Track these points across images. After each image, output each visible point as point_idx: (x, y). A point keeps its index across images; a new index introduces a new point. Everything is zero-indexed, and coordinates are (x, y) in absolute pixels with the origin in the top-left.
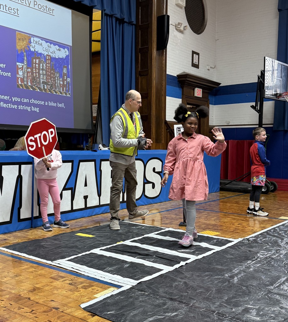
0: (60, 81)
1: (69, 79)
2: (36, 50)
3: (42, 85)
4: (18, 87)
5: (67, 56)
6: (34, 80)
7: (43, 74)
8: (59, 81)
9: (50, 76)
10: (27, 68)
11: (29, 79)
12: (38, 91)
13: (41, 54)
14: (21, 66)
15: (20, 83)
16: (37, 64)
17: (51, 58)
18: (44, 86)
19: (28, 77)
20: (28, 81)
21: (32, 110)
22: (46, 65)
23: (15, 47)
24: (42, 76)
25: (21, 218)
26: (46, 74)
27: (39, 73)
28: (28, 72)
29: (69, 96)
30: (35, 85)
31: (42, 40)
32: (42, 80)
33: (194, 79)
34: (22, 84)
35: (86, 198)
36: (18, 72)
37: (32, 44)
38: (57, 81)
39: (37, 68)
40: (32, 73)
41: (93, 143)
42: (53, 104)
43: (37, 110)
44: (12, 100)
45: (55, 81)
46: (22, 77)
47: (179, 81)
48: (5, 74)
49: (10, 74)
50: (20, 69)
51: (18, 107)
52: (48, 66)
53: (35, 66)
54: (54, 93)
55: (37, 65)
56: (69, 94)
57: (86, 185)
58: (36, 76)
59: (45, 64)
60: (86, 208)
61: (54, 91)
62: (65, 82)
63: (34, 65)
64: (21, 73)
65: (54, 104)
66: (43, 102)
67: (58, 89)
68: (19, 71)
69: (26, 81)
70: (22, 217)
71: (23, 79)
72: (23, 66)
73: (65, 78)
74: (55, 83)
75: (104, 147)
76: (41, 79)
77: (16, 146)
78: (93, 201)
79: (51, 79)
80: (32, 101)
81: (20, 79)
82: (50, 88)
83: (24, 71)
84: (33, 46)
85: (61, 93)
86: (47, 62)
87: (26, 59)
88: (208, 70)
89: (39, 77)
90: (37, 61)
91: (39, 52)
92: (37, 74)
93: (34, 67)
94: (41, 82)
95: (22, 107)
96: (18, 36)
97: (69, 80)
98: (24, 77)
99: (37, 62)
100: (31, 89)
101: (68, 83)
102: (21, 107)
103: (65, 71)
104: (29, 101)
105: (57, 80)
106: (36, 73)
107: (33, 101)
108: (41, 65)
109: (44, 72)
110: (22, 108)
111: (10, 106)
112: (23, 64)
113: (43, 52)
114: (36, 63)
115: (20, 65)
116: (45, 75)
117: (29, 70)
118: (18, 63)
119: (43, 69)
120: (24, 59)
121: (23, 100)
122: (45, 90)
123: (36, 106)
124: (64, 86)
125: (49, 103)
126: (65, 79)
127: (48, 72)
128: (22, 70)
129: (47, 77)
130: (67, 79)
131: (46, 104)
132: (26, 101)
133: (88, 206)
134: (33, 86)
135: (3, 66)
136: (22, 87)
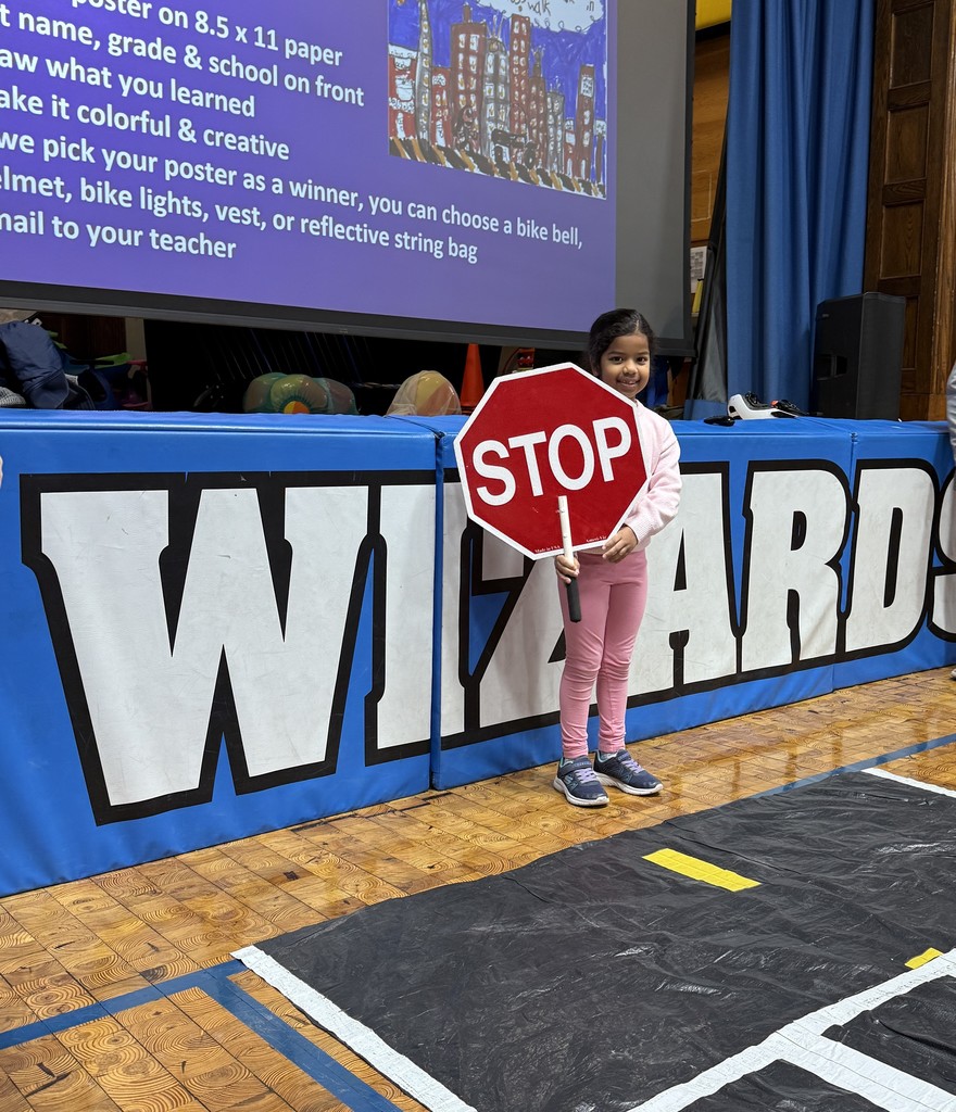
0: (565, 132)
1: (602, 123)
3: (492, 146)
4: (395, 151)
5: (597, 26)
6: (461, 122)
7: (496, 100)
8: (559, 132)
9: (526, 109)
10: (434, 72)
11: (438, 119)
12: (476, 171)
13: (489, 11)
14: (408, 63)
15: (401, 135)
16: (473, 53)
17: (531, 29)
18: (498, 151)
19: (433, 108)
20: (434, 127)
21: (451, 253)
22: (510, 60)
24: (491, 106)
25: (379, 748)
26: (509, 101)
27: (479, 92)
28: (435, 90)
29: (600, 196)
30: (463, 144)
32: (492, 125)
34: (411, 138)
35: (679, 640)
36: (394, 87)
38: (551, 130)
39: (474, 70)
40: (453, 91)
41: (688, 397)
42: (534, 231)
43: (469, 253)
44: (368, 207)
45: (545, 129)
46: (409, 107)
48: (342, 94)
49: (360, 93)
50: (403, 72)
51: (392, 241)
52: (519, 66)
53: (466, 62)
54: (541, 184)
55: (473, 60)
56: (602, 188)
57: (680, 584)
58: (469, 105)
59: (506, 54)
60: (680, 688)
61: (541, 172)
62: (587, 135)
63: (461, 57)
64: (404, 91)
65: (538, 231)
66: (495, 222)
67: (555, 166)
68: (398, 82)
69: (427, 126)
70: (383, 742)
71: (415, 118)
72: (414, 61)
73: (584, 117)
74: (547, 139)
76: (490, 119)
78: (709, 660)
79: (527, 122)
80: (449, 217)
81: (400, 116)
82: (525, 160)
83: (420, 83)
85: (567, 183)
86: (515, 49)
87: (425, 30)
89: (481, 112)
90: (474, 39)
92: (473, 98)
93: (461, 67)
94: (490, 132)
95: (409, 241)
97: (601, 126)
98: (418, 110)
99: (474, 47)
100: (448, 165)
101: (596, 141)
102: (403, 240)
103: (586, 87)
104: (439, 216)
105: (555, 126)
106: (467, 93)
107: (453, 215)
108: (490, 59)
109: (501, 88)
110: (410, 244)
111: (362, 234)
112: (414, 54)
114: (467, 52)
115: (401, 54)
116: (505, 102)
117: (440, 79)
118: (392, 49)
119: (495, 79)
120: (419, 31)
121: (414, 210)
122: (504, 168)
123: (464, 235)
124: (579, 152)
125: (519, 225)
126: (587, 122)
127: (519, 89)
128: (412, 77)
129: (511, 115)
130: (591, 123)
131: (508, 229)
132: (424, 212)
133: (689, 678)
134: (456, 151)
135: (330, 56)
136: (411, 153)
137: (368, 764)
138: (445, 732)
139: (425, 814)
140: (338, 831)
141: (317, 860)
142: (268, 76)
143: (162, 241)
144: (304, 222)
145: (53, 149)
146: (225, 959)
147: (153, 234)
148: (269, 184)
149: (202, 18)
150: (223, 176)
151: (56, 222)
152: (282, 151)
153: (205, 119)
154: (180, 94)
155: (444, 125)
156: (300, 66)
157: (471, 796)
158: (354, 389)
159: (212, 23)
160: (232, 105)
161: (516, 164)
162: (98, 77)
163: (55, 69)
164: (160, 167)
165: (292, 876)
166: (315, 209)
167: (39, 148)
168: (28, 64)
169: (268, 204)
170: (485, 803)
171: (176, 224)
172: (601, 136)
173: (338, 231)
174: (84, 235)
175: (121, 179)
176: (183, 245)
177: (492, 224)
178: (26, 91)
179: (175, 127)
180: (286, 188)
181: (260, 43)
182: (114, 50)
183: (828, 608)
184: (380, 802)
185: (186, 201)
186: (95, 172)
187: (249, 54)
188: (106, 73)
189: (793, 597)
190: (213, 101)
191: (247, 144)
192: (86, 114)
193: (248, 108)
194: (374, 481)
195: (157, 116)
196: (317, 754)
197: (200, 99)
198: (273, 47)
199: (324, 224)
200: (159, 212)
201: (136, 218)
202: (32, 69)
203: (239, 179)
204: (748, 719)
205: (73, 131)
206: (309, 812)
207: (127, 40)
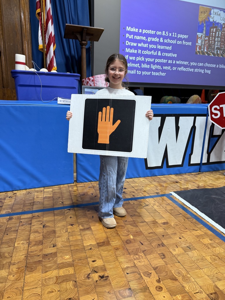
2: (215, 20)
3: (216, 50)
4: (196, 53)
6: (210, 46)
7: (218, 41)
9: (224, 42)
10: (205, 37)
11: (205, 46)
12: (212, 56)
13: (218, 23)
14: (201, 36)
15: (198, 50)
16: (214, 32)
18: (217, 51)
19: (205, 44)
20: (205, 48)
21: (205, 72)
22: (221, 33)
23: (198, 19)
24: (217, 42)
25: (191, 163)
26: (221, 41)
27: (214, 40)
28: (205, 41)
30: (210, 51)
31: (221, 11)
34: (200, 50)
36: (197, 41)
37: (212, 15)
39: (214, 36)
40: (209, 40)
42: (223, 66)
43: (209, 72)
44: (190, 64)
46: (200, 45)
48: (188, 43)
49: (191, 43)
50: (199, 38)
51: (194, 70)
52: (223, 34)
53: (212, 34)
55: (214, 34)
58: (212, 43)
59: (221, 32)
63: (211, 33)
64: (199, 41)
68: (198, 40)
69: (203, 48)
72: (202, 36)
76: (216, 45)
79: (224, 45)
80: (206, 65)
81: (198, 46)
82: (223, 52)
83: (203, 40)
84: (213, 17)
86: (223, 30)
87: (205, 29)
89: (214, 44)
90: (214, 29)
91: (217, 22)
92: (213, 41)
93: (211, 35)
94: (216, 48)
96: (201, 9)
98: (202, 45)
99: (214, 31)
100: (207, 55)
102: (196, 70)
106: (212, 40)
107: (207, 65)
108: (217, 33)
109: (219, 39)
111: (189, 70)
112: (202, 34)
113: (220, 22)
114: (213, 32)
115: (199, 34)
116: (219, 41)
117: (207, 38)
119: (218, 37)
120: (203, 30)
121: (199, 64)
122: (218, 54)
123: (208, 68)
125: (220, 66)
127: (223, 38)
128: (201, 39)
129: (221, 44)
131: (217, 67)
132: (201, 64)
134: (209, 52)
135: (186, 37)
136: (199, 53)
137: (189, 166)
138: (203, 162)
139: (199, 176)
140: (183, 176)
141: (181, 180)
142: (174, 42)
143: (154, 74)
144: (178, 68)
145: (138, 59)
146: (168, 193)
147: (152, 72)
148: (173, 62)
149: (164, 32)
150: (165, 61)
151: (137, 71)
152: (175, 55)
153: (163, 51)
154: (159, 47)
155: (207, 47)
156: (180, 39)
157: (207, 174)
158: (180, 99)
159: (165, 33)
160: (168, 48)
161: (221, 54)
162: (146, 45)
163: (139, 45)
164: (154, 60)
165: (177, 182)
166: (180, 66)
167: (136, 59)
168: (135, 44)
169: (172, 65)
170: (210, 176)
171: (157, 70)
173: (184, 69)
174: (142, 73)
175: (149, 63)
176: (157, 74)
177: (214, 66)
178: (134, 49)
179: (158, 53)
180: (176, 62)
181: (173, 36)
182: (149, 40)
184: (190, 173)
185: (158, 66)
186: (144, 62)
187: (172, 38)
188: (147, 45)
190: (164, 47)
191: (170, 55)
192: (143, 52)
193: (170, 48)
194: (195, 116)
195: (155, 51)
196: (180, 163)
197: (162, 47)
198: (176, 36)
199: (182, 68)
200: (154, 68)
201: (150, 70)
202: (136, 45)
203: (167, 61)
205: (141, 55)
206: (178, 173)
207: (151, 38)
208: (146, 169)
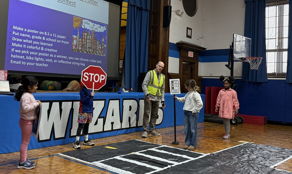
0: (99, 46)
2: (86, 28)
4: (73, 50)
5: (105, 31)
6: (83, 46)
7: (89, 42)
9: (93, 44)
10: (79, 39)
12: (85, 53)
13: (88, 30)
14: (76, 38)
15: (74, 48)
16: (86, 36)
17: (94, 32)
18: (89, 50)
19: (79, 44)
20: (79, 47)
21: (81, 65)
22: (91, 36)
23: (73, 25)
24: (88, 43)
25: (71, 136)
27: (86, 41)
28: (79, 41)
29: (105, 56)
30: (84, 49)
31: (89, 21)
32: (88, 46)
33: (188, 46)
34: (76, 48)
35: (112, 123)
36: (73, 41)
37: (83, 24)
40: (82, 41)
41: (119, 86)
42: (94, 61)
43: (84, 65)
44: (68, 58)
45: (96, 46)
46: (75, 44)
47: (177, 47)
48: (65, 43)
49: (68, 42)
50: (75, 39)
51: (72, 63)
52: (93, 37)
53: (84, 37)
54: (95, 54)
55: (85, 37)
56: (105, 54)
57: (113, 115)
58: (85, 43)
60: (112, 130)
61: (96, 53)
62: (103, 47)
64: (75, 42)
67: (98, 52)
72: (77, 37)
74: (97, 48)
75: (126, 90)
77: (68, 87)
78: (117, 126)
79: (94, 45)
80: (81, 59)
82: (93, 51)
84: (84, 25)
85: (100, 54)
88: (198, 39)
89: (87, 44)
90: (86, 34)
91: (88, 29)
92: (85, 42)
96: (75, 19)
97: (105, 46)
98: (77, 44)
99: (86, 35)
100: (81, 52)
101: (105, 48)
102: (74, 63)
103: (103, 40)
104: (79, 59)
106: (84, 42)
107: (82, 59)
108: (88, 36)
109: (90, 41)
111: (67, 62)
112: (77, 36)
113: (90, 29)
114: (85, 36)
115: (75, 37)
117: (80, 40)
118: (73, 36)
119: (89, 39)
120: (77, 33)
121: (75, 59)
122: (90, 52)
123: (83, 62)
124: (102, 49)
125: (92, 60)
127: (93, 41)
128: (76, 40)
129: (91, 44)
130: (104, 45)
131: (90, 61)
132: (77, 59)
133: (114, 129)
134: (82, 50)
135: (64, 37)
136: (75, 50)
142: (55, 41)
143: (37, 64)
144: (58, 61)
145: (23, 52)
147: (36, 63)
148: (54, 56)
149: (46, 33)
150: (47, 55)
151: (23, 62)
152: (56, 51)
153: (45, 47)
154: (42, 44)
155: (81, 46)
156: (59, 39)
159: (47, 34)
160: (49, 45)
162: (30, 42)
163: (24, 41)
164: (38, 54)
165: (61, 149)
166: (60, 59)
167: (21, 52)
168: (21, 40)
169: (53, 58)
171: (40, 62)
172: (105, 47)
173: (64, 62)
174: (26, 64)
175: (33, 56)
176: (40, 65)
177: (87, 60)
178: (20, 44)
179: (41, 48)
180: (56, 56)
181: (54, 36)
182: (33, 38)
183: (135, 119)
184: (71, 143)
185: (41, 59)
186: (29, 55)
187: (52, 38)
188: (31, 41)
189: (130, 118)
190: (46, 44)
191: (51, 50)
192: (28, 47)
193: (51, 45)
195: (38, 47)
197: (44, 44)
198: (56, 36)
199: (62, 61)
200: (37, 60)
201: (34, 61)
202: (21, 41)
203: (49, 55)
204: (122, 135)
205: (26, 49)
207: (35, 36)
208: (38, 142)
